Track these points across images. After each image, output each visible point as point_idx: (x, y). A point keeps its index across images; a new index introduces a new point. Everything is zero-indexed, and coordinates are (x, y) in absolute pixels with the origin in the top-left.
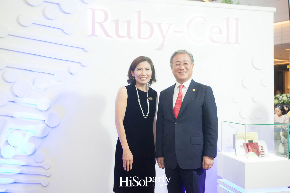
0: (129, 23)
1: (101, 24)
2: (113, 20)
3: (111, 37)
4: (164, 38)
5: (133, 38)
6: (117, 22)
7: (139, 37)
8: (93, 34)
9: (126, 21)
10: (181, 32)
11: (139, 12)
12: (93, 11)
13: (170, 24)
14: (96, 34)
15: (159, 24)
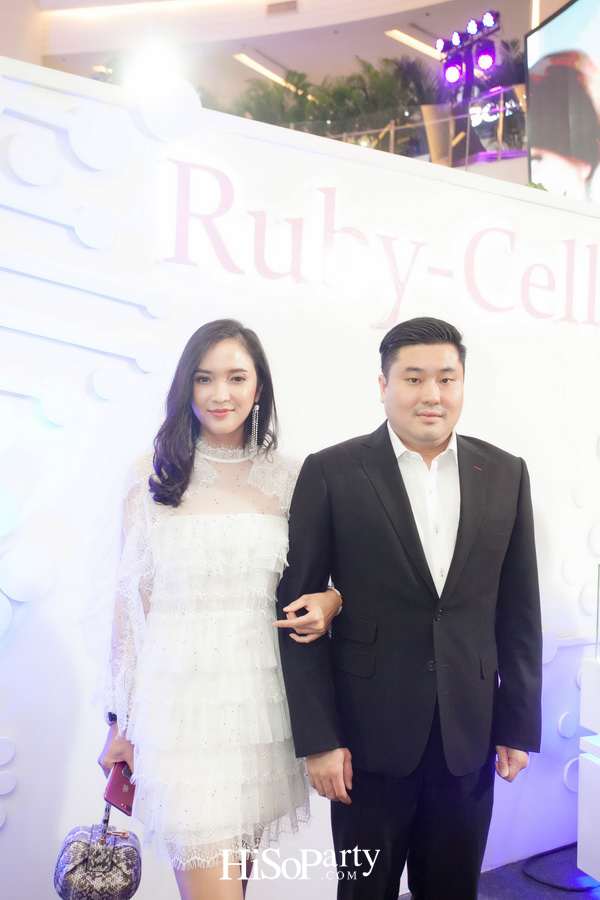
0: (297, 225)
1: (208, 222)
2: (250, 213)
3: (240, 272)
4: (400, 287)
5: (307, 280)
6: (260, 218)
8: (181, 256)
9: (288, 220)
10: (449, 274)
11: (330, 193)
12: (184, 169)
13: (419, 245)
14: (191, 258)
15: (387, 242)
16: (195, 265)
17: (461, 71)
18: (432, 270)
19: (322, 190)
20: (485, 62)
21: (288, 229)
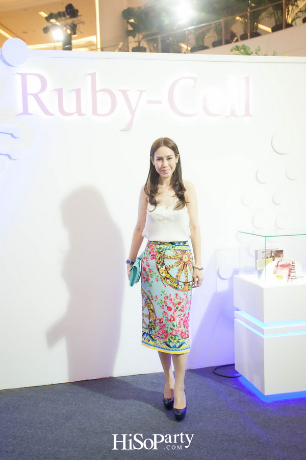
0: (78, 92)
1: (36, 96)
2: (54, 90)
3: (53, 115)
4: (133, 112)
5: (84, 115)
7: (95, 112)
8: (26, 112)
9: (74, 90)
10: (160, 102)
11: (93, 76)
12: (24, 76)
13: (141, 92)
14: (30, 112)
15: (124, 93)
16: (31, 114)
18: (149, 102)
19: (89, 74)
21: (74, 93)
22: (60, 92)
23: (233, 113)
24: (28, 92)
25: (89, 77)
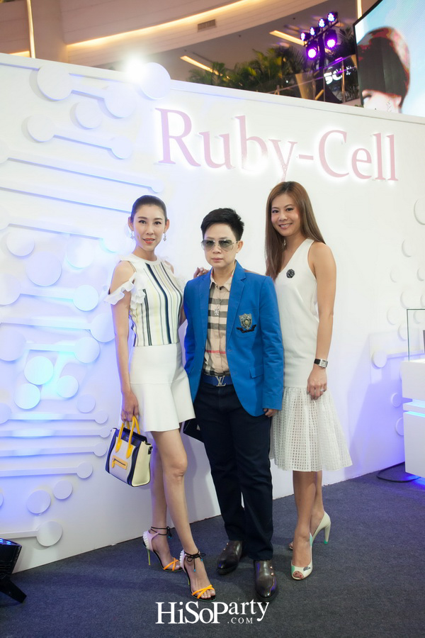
0: (226, 138)
1: (179, 140)
2: (201, 134)
3: (198, 165)
4: (285, 167)
5: (234, 167)
8: (167, 158)
9: (221, 136)
10: (311, 158)
11: (242, 119)
12: (164, 113)
13: (293, 144)
14: (172, 159)
15: (275, 143)
16: (174, 163)
17: (317, 51)
18: (302, 157)
19: (237, 117)
20: (331, 43)
21: (222, 140)
22: (206, 136)
23: (380, 177)
24: (170, 135)
25: (237, 122)
